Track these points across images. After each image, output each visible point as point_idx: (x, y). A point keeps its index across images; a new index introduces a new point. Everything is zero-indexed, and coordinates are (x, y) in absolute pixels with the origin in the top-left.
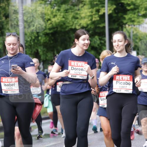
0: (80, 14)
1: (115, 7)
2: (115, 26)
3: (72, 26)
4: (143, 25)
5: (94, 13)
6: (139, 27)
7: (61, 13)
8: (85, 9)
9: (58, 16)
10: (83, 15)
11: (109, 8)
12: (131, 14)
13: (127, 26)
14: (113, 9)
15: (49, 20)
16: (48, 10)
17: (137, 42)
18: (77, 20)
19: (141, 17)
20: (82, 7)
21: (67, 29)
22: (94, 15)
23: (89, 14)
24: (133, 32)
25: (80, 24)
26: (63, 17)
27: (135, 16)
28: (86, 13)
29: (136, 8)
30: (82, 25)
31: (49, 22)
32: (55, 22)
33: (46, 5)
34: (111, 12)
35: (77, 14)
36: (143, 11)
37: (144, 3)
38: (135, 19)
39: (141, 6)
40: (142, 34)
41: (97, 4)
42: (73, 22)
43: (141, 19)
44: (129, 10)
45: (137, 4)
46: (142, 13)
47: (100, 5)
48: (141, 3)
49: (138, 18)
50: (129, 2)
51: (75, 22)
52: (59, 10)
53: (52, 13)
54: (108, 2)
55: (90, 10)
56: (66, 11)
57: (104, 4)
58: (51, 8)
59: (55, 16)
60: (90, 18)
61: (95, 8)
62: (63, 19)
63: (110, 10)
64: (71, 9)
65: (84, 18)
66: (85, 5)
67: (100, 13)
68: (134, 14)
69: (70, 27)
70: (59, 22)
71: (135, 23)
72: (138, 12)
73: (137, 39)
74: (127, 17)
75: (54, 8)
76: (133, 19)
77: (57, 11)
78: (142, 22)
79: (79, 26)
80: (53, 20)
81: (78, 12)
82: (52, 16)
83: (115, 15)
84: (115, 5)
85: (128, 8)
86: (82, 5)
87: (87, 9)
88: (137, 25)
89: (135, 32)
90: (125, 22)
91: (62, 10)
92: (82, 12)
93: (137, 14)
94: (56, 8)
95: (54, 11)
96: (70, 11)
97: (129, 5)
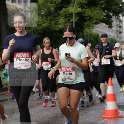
0: (59, 22)
1: (79, 18)
2: (79, 29)
3: (54, 28)
4: (94, 29)
5: (67, 21)
6: (93, 30)
7: (48, 21)
8: (61, 19)
9: (46, 23)
10: (60, 22)
11: (75, 19)
12: (88, 22)
13: (86, 29)
14: (77, 19)
15: (41, 25)
16: (40, 19)
17: (91, 38)
18: (57, 25)
19: (93, 24)
20: (60, 18)
21: (51, 31)
22: (67, 22)
23: (64, 22)
24: (89, 32)
25: (59, 27)
26: (49, 24)
27: (91, 23)
28: (62, 21)
29: (91, 19)
30: (60, 28)
31: (41, 26)
32: (44, 26)
33: (39, 17)
34: (76, 21)
35: (57, 22)
36: (95, 20)
37: (95, 16)
38: (91, 25)
39: (93, 18)
40: (94, 33)
41: (68, 16)
42: (55, 27)
43: (93, 25)
44: (86, 20)
45: (91, 17)
46: (94, 21)
47: (71, 17)
48: (94, 16)
49: (92, 25)
50: (87, 15)
51: (56, 26)
52: (46, 19)
53: (43, 21)
54: (75, 15)
55: (65, 20)
56: (51, 20)
57: (73, 16)
58: (42, 18)
59: (44, 23)
60: (64, 24)
61: (67, 19)
62: (49, 25)
63: (76, 20)
64: (53, 19)
65: (61, 24)
66: (61, 16)
67: (70, 22)
68: (90, 22)
69: (53, 29)
70: (47, 27)
71: (90, 28)
72: (92, 21)
73: (91, 36)
74: (86, 24)
75: (43, 19)
76: (89, 25)
77: (46, 20)
78: (94, 27)
79: (58, 29)
80: (43, 25)
81: (58, 21)
82: (42, 23)
83: (79, 23)
84: (79, 17)
85: (87, 19)
86: (60, 17)
87: (63, 19)
88: (91, 28)
89: (90, 33)
90: (84, 26)
91: (48, 19)
92: (60, 20)
93: (91, 22)
94: (45, 18)
95: (44, 20)
96: (53, 20)
97: (87, 17)
